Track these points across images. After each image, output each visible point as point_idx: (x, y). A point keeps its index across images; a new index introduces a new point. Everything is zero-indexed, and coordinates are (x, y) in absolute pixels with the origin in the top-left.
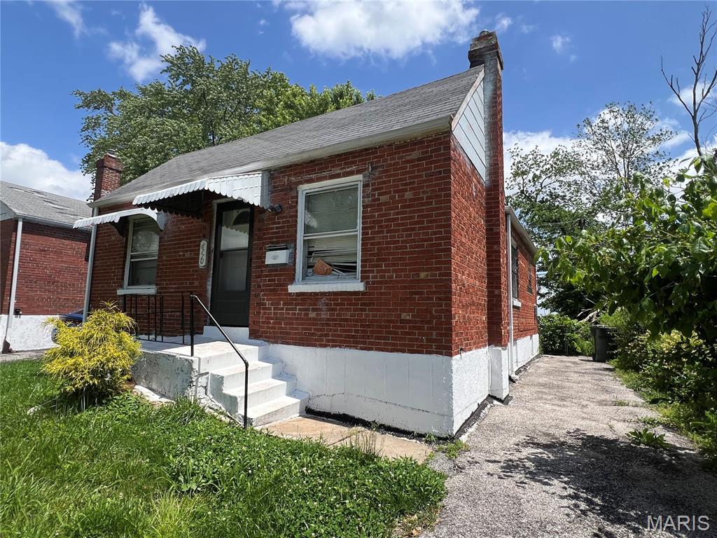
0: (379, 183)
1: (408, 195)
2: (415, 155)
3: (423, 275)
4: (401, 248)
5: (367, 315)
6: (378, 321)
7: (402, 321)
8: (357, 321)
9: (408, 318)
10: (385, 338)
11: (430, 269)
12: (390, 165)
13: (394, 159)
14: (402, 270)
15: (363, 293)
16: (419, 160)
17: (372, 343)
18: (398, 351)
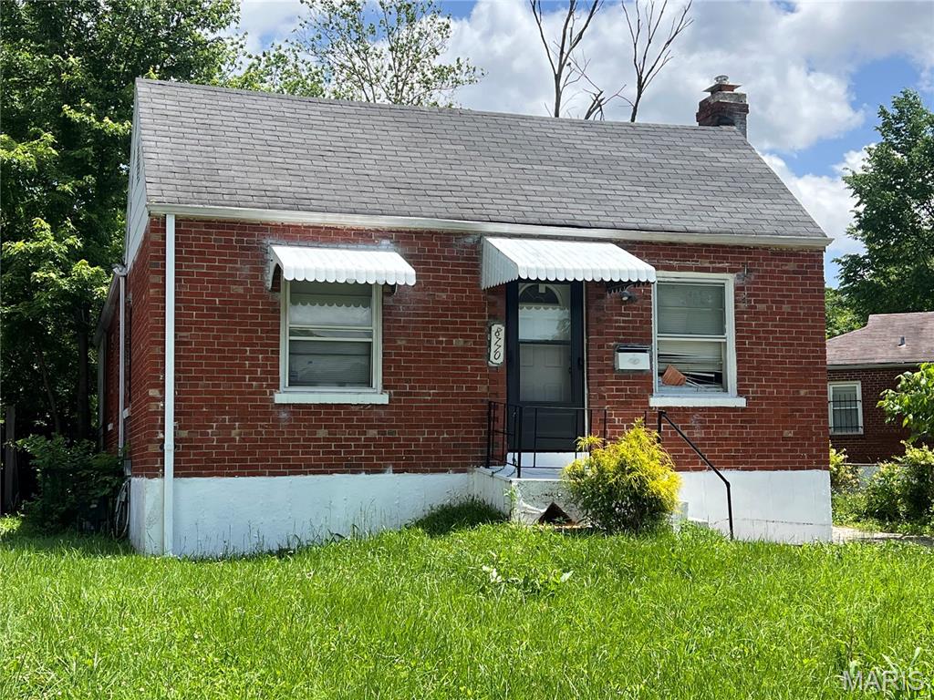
0: (755, 289)
1: (786, 308)
2: (791, 266)
3: (802, 392)
4: (781, 363)
5: (748, 433)
6: (760, 439)
7: (784, 439)
8: (737, 439)
9: (790, 435)
10: (768, 457)
11: (809, 387)
12: (766, 271)
13: (770, 265)
14: (782, 386)
15: (743, 409)
16: (794, 272)
17: (754, 463)
18: (781, 469)
